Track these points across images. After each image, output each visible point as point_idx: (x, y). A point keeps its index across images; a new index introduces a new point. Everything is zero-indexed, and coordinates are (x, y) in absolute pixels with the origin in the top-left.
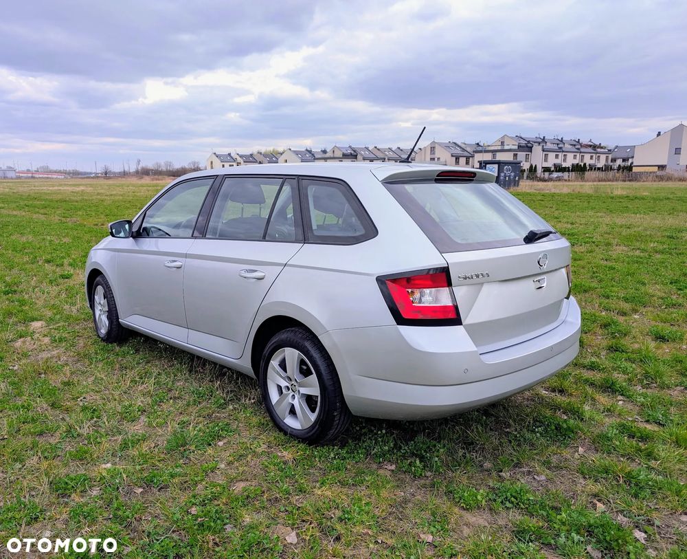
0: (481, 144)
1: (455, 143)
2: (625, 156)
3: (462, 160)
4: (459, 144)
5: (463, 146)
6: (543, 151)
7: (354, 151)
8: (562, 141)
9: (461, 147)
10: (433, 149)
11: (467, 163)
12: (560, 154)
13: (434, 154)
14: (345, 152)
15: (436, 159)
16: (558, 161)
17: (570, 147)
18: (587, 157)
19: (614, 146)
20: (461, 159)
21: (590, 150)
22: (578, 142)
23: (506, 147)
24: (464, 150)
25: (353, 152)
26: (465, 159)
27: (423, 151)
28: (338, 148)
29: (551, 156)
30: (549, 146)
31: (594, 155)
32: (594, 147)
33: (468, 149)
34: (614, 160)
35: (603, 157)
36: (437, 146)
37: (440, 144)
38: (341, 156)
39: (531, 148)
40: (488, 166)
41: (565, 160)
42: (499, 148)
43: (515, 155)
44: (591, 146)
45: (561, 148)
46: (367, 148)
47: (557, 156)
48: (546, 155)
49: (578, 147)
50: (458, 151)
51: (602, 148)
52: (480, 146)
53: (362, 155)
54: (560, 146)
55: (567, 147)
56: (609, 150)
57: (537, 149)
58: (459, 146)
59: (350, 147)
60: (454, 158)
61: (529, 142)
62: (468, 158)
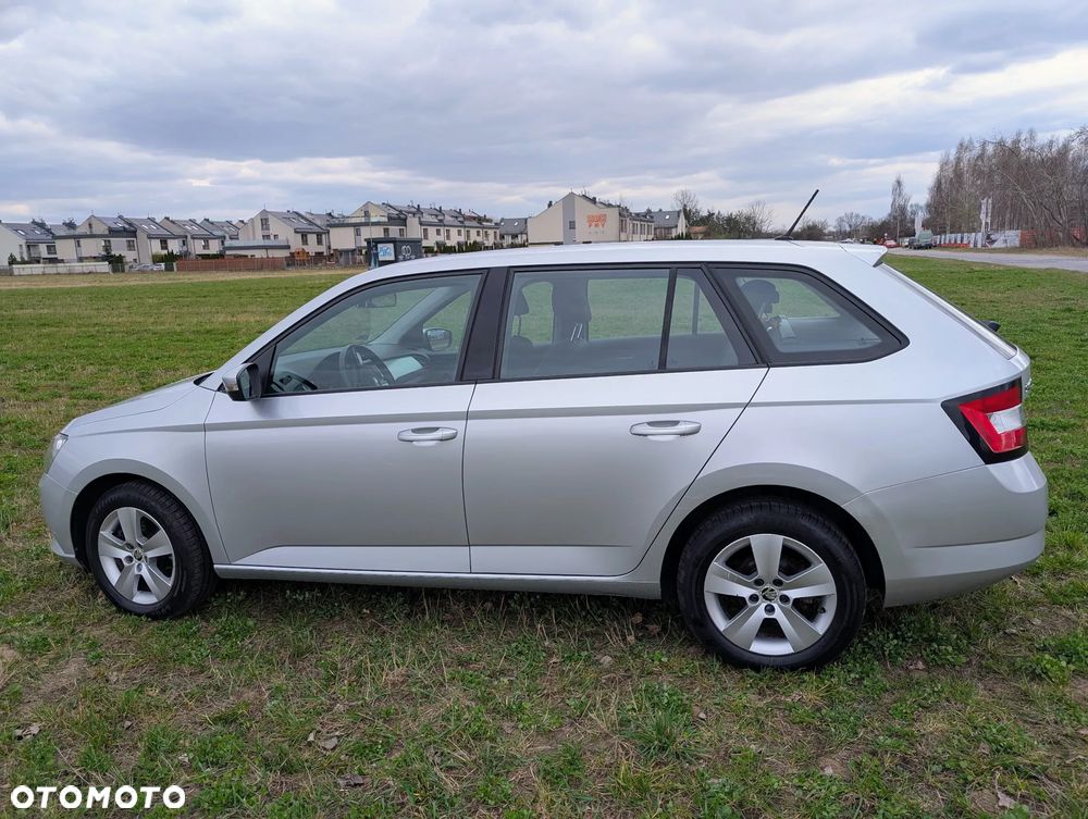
0: (335, 214)
1: (297, 213)
2: (515, 231)
3: (312, 239)
4: (303, 214)
5: (308, 216)
6: (421, 224)
7: (130, 225)
8: (440, 211)
9: (306, 219)
10: (265, 222)
11: (319, 242)
12: (442, 229)
13: (268, 229)
14: (114, 226)
15: (272, 237)
16: (441, 238)
17: (452, 219)
18: (473, 232)
19: (500, 218)
20: (309, 236)
21: (475, 223)
22: (460, 213)
23: (373, 220)
24: (311, 223)
25: (127, 226)
26: (315, 236)
27: (250, 225)
28: (99, 219)
29: (432, 231)
30: (427, 218)
31: (462, 230)
32: (480, 220)
33: (318, 222)
34: (502, 237)
35: (491, 232)
36: (270, 216)
37: (275, 214)
38: (107, 233)
39: (405, 220)
40: (379, 246)
41: (448, 237)
42: (363, 220)
43: (386, 231)
44: (474, 218)
45: (441, 221)
46: (153, 220)
47: (438, 232)
48: (425, 230)
49: (460, 219)
50: (303, 225)
51: (488, 221)
52: (333, 217)
53: (144, 230)
54: (440, 218)
55: (448, 219)
56: (496, 224)
57: (413, 222)
58: (303, 217)
59: (120, 217)
60: (300, 235)
61: (401, 211)
62: (319, 235)
